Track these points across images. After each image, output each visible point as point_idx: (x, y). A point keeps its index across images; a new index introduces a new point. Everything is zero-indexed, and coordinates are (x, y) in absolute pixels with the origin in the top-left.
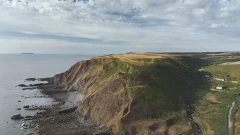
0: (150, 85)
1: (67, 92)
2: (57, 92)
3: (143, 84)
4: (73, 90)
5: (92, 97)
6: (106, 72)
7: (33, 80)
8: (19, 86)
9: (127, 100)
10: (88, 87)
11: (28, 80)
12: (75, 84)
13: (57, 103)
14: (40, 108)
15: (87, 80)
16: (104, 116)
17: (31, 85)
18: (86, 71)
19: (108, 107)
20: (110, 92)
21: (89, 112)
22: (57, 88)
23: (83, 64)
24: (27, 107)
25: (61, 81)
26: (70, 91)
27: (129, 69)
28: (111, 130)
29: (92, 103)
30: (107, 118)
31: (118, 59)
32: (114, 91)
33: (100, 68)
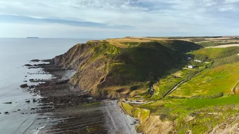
0: (126, 63)
1: (64, 70)
2: (56, 70)
3: (121, 62)
4: (70, 69)
5: (81, 72)
6: (96, 53)
7: (37, 61)
8: (25, 65)
9: (104, 73)
10: (82, 66)
11: (33, 61)
12: (72, 64)
13: (55, 78)
14: (42, 81)
15: (81, 60)
16: (88, 85)
17: (35, 65)
18: (81, 53)
19: (91, 79)
20: (95, 68)
21: (78, 82)
22: (57, 67)
23: (79, 46)
24: (32, 80)
25: (60, 62)
26: (68, 69)
27: (114, 50)
28: (90, 92)
29: (80, 76)
30: (89, 86)
31: (108, 43)
32: (97, 67)
33: (92, 50)
